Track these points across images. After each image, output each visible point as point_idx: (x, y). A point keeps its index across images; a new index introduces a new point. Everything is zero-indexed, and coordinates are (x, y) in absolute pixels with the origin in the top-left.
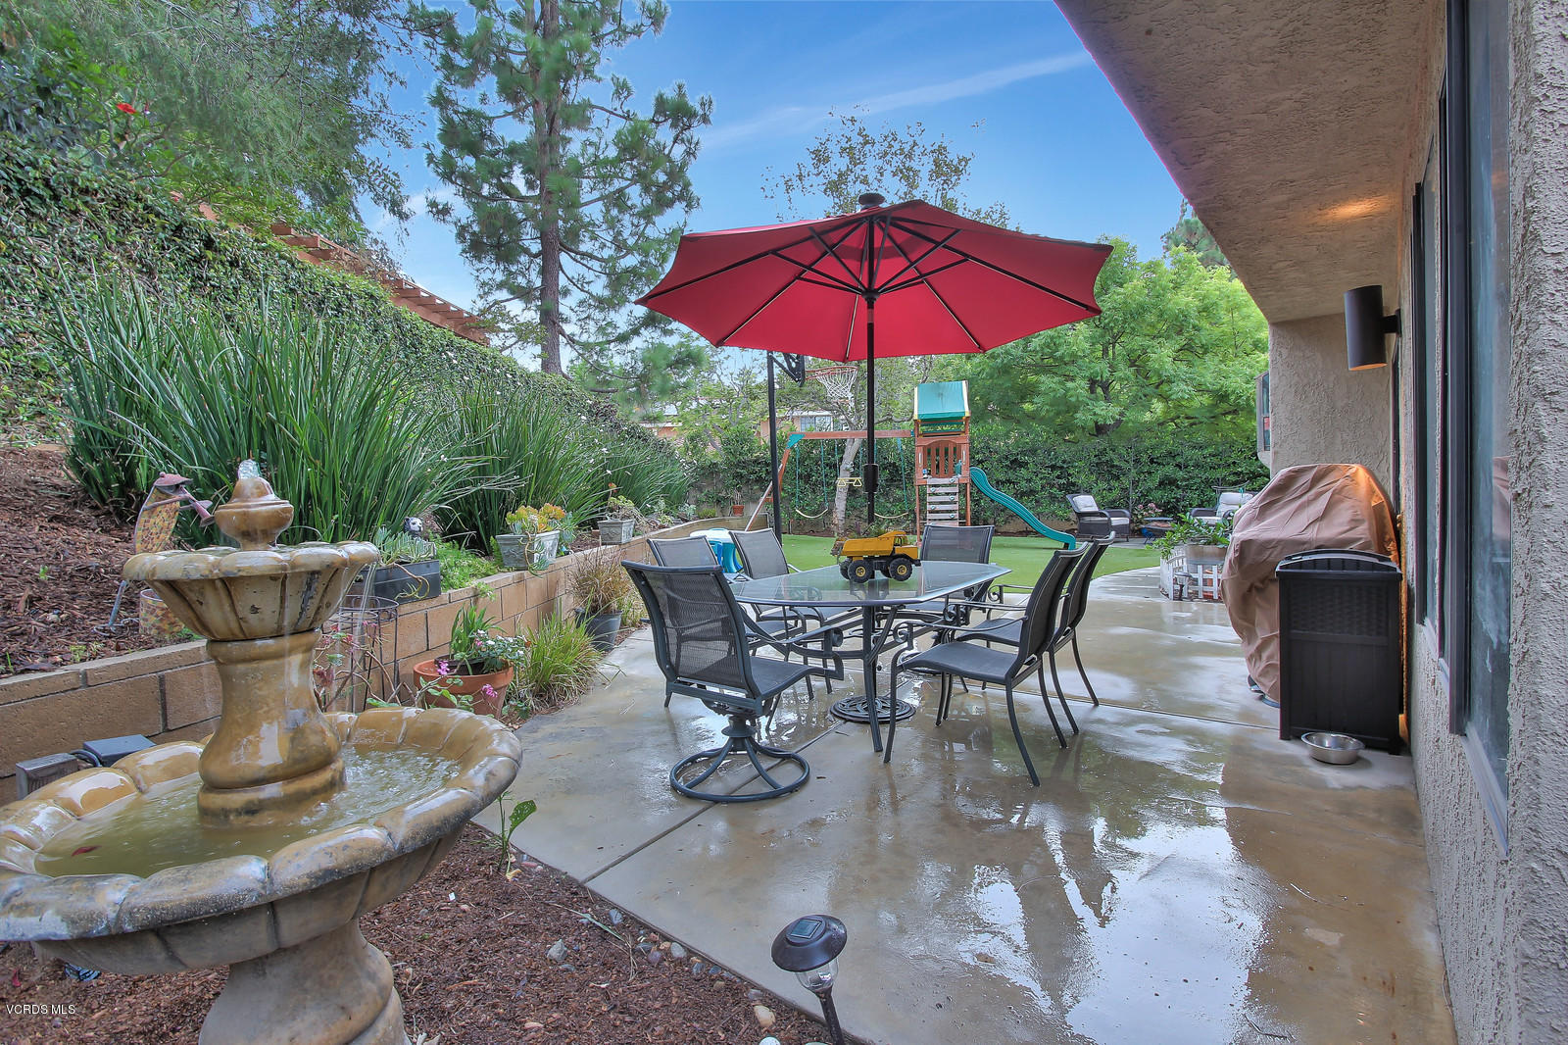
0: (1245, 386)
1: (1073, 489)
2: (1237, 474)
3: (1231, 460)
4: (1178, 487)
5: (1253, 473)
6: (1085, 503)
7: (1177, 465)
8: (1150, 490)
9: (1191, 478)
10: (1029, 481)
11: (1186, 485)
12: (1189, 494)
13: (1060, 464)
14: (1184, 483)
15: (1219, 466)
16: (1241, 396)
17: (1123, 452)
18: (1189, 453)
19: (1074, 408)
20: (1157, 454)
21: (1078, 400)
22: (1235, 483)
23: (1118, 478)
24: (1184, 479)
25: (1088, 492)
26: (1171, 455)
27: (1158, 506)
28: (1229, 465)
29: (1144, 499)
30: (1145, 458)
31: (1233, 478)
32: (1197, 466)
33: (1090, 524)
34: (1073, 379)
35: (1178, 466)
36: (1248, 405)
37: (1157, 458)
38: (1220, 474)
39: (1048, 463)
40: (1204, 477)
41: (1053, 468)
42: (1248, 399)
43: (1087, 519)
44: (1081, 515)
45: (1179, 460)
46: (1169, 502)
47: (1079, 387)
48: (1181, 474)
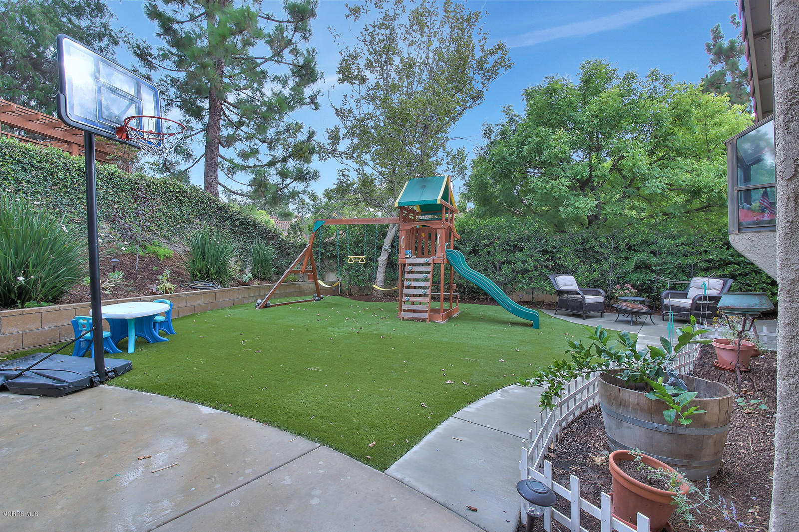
0: (716, 180)
1: (560, 270)
2: (709, 261)
3: (702, 249)
4: (653, 271)
5: (724, 261)
6: (567, 282)
7: (651, 252)
8: (627, 273)
9: (665, 263)
10: (523, 262)
11: (660, 270)
12: (662, 279)
13: (549, 248)
14: (658, 268)
15: (691, 254)
16: (713, 190)
17: (604, 240)
18: (662, 242)
19: (558, 202)
20: (633, 242)
21: (560, 196)
22: (706, 270)
23: (598, 261)
24: (659, 265)
25: (573, 273)
26: (646, 243)
27: (633, 286)
28: (700, 253)
29: (621, 281)
30: (622, 246)
31: (704, 265)
32: (670, 253)
33: (568, 301)
34: (555, 179)
35: (653, 253)
36: (721, 198)
37: (635, 246)
38: (692, 260)
39: (539, 248)
40: (677, 263)
41: (545, 252)
42: (720, 191)
43: (566, 296)
44: (561, 292)
45: (653, 247)
46: (644, 283)
47: (562, 184)
48: (654, 260)
